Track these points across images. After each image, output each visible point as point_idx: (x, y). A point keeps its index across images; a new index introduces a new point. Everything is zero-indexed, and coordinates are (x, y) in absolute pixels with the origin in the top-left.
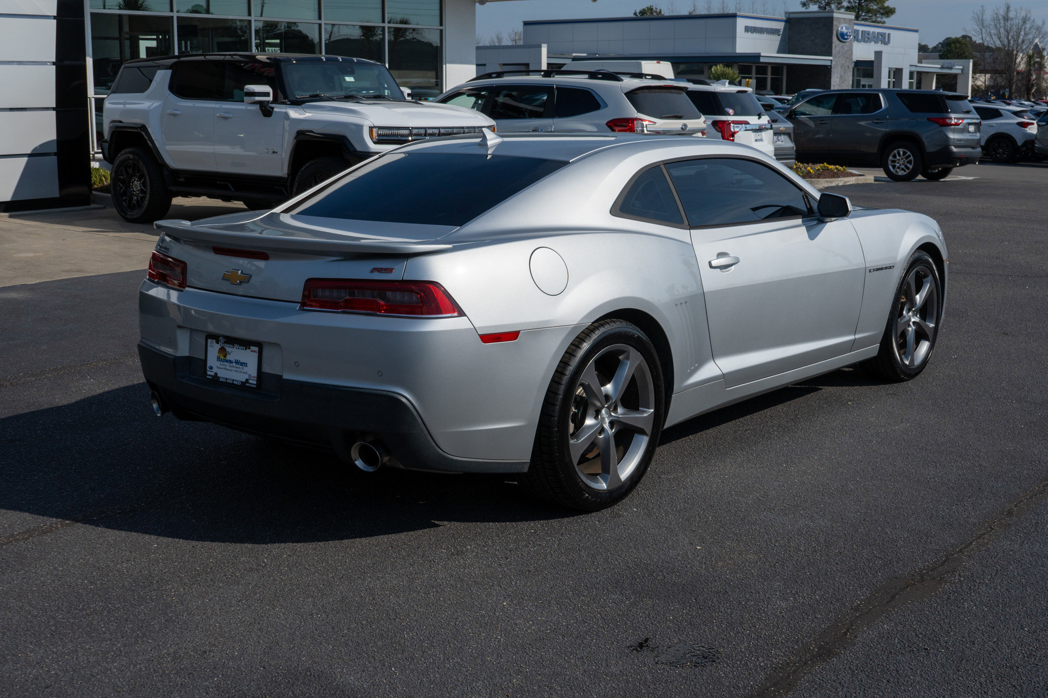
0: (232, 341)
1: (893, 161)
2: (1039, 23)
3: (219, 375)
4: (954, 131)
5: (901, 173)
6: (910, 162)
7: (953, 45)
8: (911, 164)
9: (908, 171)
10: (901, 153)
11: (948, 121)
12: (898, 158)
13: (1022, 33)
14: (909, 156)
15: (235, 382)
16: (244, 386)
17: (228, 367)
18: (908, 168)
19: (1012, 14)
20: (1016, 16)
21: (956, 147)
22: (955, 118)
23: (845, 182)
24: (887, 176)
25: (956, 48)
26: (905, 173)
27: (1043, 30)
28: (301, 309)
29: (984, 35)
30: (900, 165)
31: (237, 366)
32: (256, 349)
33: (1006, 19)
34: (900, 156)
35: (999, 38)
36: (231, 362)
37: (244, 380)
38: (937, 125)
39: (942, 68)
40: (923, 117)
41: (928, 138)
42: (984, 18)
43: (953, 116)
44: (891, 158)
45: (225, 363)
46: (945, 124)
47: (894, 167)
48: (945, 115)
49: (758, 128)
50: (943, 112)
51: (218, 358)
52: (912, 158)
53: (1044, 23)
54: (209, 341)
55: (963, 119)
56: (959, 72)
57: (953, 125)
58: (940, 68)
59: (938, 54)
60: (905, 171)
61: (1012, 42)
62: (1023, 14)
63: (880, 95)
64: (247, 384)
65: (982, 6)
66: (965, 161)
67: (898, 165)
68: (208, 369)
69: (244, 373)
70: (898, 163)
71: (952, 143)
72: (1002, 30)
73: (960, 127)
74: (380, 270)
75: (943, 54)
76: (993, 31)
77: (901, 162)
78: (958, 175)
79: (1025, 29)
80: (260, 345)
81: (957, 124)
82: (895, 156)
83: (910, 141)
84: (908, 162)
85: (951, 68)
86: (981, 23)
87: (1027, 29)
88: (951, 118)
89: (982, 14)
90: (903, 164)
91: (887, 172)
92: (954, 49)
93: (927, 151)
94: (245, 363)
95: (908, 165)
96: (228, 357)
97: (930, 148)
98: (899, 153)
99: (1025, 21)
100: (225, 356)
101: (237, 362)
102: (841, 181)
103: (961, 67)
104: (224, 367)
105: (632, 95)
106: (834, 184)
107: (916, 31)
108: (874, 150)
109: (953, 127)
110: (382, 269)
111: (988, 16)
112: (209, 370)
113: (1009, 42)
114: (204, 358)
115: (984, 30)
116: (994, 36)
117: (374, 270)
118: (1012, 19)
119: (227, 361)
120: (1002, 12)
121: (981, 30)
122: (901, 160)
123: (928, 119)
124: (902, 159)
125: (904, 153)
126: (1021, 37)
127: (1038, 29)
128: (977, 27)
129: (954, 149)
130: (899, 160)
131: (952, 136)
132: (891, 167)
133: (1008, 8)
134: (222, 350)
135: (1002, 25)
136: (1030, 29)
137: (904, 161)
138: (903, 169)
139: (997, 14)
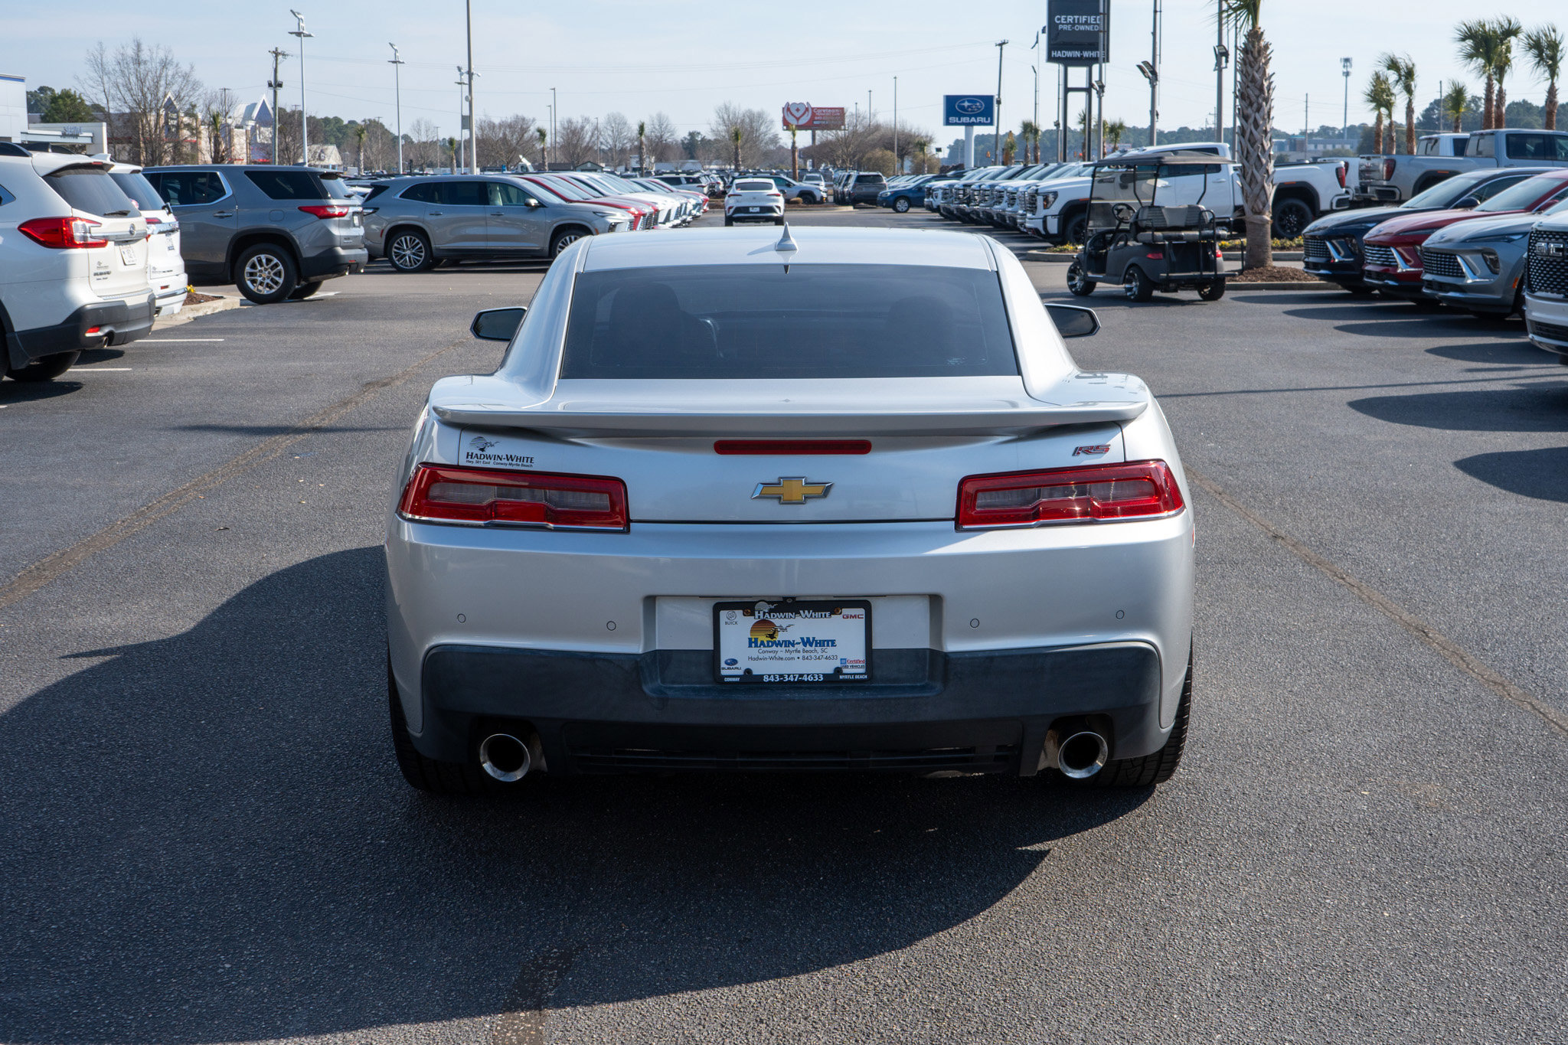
0: (790, 605)
1: (251, 274)
2: (185, 68)
3: (755, 672)
4: (340, 225)
5: (265, 291)
6: (278, 274)
7: (61, 102)
8: (280, 276)
9: (276, 288)
10: (264, 261)
11: (330, 210)
12: (259, 268)
13: (162, 82)
14: (276, 265)
15: (805, 678)
16: (833, 681)
17: (780, 654)
18: (276, 283)
19: (145, 55)
20: (151, 58)
21: (344, 248)
22: (339, 206)
23: (214, 309)
24: (244, 298)
25: (65, 105)
26: (273, 291)
27: (192, 79)
28: (958, 528)
29: (107, 86)
30: (264, 279)
31: (808, 648)
32: (861, 611)
33: (138, 61)
34: (261, 265)
35: (130, 90)
36: (789, 643)
37: (830, 671)
38: (314, 217)
39: (64, 135)
40: (292, 205)
41: (305, 236)
42: (104, 60)
43: (333, 202)
44: (248, 269)
45: (774, 648)
46: (324, 214)
47: (254, 282)
48: (324, 202)
49: (169, 228)
50: (321, 198)
51: (752, 643)
52: (280, 267)
53: (192, 68)
54: (723, 614)
55: (347, 206)
56: (88, 141)
57: (335, 216)
58: (61, 136)
59: (38, 114)
60: (271, 288)
61: (149, 95)
62: (162, 55)
63: (218, 173)
64: (841, 677)
65: (101, 43)
66: (354, 268)
67: (260, 279)
68: (723, 665)
69: (826, 658)
70: (260, 276)
71: (338, 243)
72: (133, 79)
73: (346, 218)
74: (1088, 450)
75: (46, 115)
76: (120, 81)
77: (264, 274)
78: (329, 290)
79: (167, 76)
80: (863, 603)
81: (341, 215)
82: (253, 266)
83: (279, 243)
84: (275, 274)
85: (77, 136)
86: (101, 67)
87: (169, 78)
88: (332, 206)
89: (101, 55)
90: (268, 278)
91: (244, 290)
92: (63, 107)
93: (304, 256)
94: (828, 641)
95: (277, 279)
96: (781, 636)
97: (308, 251)
98: (260, 261)
99: (165, 65)
100: (772, 636)
101: (806, 642)
102: (209, 307)
103: (91, 135)
104: (772, 655)
105: (53, 178)
106: (201, 314)
107: (22, 80)
108: (221, 258)
109: (337, 219)
110: (1092, 447)
111: (110, 59)
112: (726, 666)
113: (144, 95)
114: (711, 647)
115: (106, 79)
116: (121, 88)
117: (1077, 451)
118: (145, 62)
119: (779, 644)
120: (130, 52)
121: (102, 79)
122: (265, 272)
123: (300, 208)
124: (266, 269)
125: (269, 261)
126: (162, 89)
127: (186, 77)
128: (96, 75)
129: (341, 252)
130: (261, 271)
131: (336, 231)
132: (249, 283)
133: (139, 46)
134: (763, 624)
135: (132, 71)
136: (173, 76)
137: (269, 273)
138: (268, 285)
139: (123, 54)
